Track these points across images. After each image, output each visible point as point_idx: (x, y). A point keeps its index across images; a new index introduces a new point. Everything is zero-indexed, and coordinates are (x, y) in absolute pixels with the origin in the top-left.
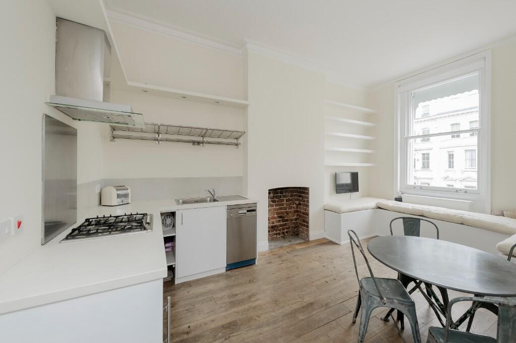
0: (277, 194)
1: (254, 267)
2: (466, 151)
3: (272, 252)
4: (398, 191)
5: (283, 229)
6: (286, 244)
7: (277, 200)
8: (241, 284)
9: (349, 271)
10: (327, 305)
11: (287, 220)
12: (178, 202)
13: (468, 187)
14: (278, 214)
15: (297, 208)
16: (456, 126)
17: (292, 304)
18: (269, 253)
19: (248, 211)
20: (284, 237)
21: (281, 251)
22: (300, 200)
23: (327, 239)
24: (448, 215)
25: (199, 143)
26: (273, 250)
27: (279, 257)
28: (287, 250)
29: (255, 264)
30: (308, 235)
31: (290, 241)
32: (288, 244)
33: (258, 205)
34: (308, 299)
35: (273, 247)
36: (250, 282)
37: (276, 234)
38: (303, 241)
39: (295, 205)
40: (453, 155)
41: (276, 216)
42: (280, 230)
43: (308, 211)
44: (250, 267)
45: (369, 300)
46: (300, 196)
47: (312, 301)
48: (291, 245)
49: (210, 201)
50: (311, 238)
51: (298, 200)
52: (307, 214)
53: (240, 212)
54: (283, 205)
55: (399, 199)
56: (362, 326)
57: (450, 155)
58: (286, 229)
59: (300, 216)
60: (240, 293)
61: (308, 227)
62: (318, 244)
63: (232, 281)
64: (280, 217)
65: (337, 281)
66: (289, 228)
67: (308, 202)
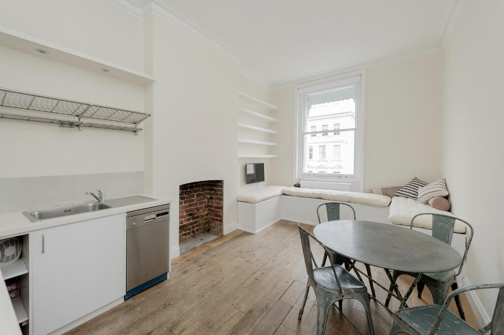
0: (187, 190)
1: (166, 284)
2: (320, 146)
3: (184, 257)
4: (297, 178)
5: (193, 228)
6: (198, 244)
7: (186, 196)
8: (152, 314)
9: (273, 261)
10: (266, 307)
11: (197, 217)
12: (31, 217)
13: (336, 172)
14: (187, 211)
15: (208, 203)
16: (313, 128)
17: (229, 320)
18: (181, 260)
19: (158, 215)
20: (194, 237)
21: (196, 254)
22: (212, 194)
23: (241, 231)
24: (340, 196)
25: (71, 124)
26: (185, 255)
27: (195, 262)
28: (203, 252)
29: (166, 279)
30: (221, 231)
31: (202, 240)
32: (201, 243)
33: (171, 206)
34: (244, 307)
35: (184, 250)
36: (165, 306)
37: (185, 234)
38: (216, 237)
39: (206, 200)
40: (312, 149)
41: (185, 214)
42: (189, 229)
43: (222, 204)
44: (160, 285)
45: (326, 296)
46: (212, 190)
47: (250, 308)
48: (204, 244)
49: (94, 209)
50: (225, 232)
51: (209, 194)
52: (221, 208)
53: (147, 218)
54: (193, 201)
55: (298, 186)
56: (321, 325)
57: (310, 149)
58: (197, 226)
59: (212, 211)
60: (155, 329)
61: (221, 221)
62: (234, 238)
63: (138, 313)
64: (190, 215)
65: (265, 275)
66: (200, 225)
67: (222, 195)
